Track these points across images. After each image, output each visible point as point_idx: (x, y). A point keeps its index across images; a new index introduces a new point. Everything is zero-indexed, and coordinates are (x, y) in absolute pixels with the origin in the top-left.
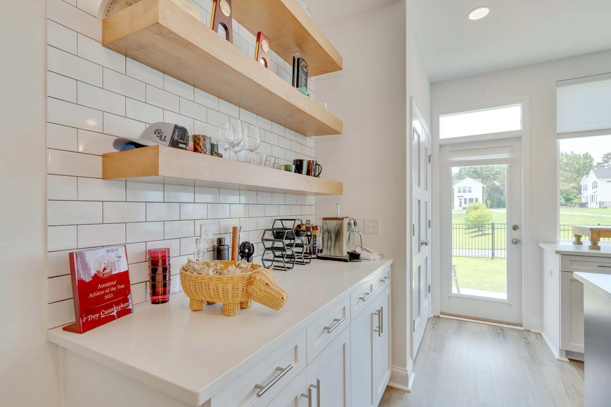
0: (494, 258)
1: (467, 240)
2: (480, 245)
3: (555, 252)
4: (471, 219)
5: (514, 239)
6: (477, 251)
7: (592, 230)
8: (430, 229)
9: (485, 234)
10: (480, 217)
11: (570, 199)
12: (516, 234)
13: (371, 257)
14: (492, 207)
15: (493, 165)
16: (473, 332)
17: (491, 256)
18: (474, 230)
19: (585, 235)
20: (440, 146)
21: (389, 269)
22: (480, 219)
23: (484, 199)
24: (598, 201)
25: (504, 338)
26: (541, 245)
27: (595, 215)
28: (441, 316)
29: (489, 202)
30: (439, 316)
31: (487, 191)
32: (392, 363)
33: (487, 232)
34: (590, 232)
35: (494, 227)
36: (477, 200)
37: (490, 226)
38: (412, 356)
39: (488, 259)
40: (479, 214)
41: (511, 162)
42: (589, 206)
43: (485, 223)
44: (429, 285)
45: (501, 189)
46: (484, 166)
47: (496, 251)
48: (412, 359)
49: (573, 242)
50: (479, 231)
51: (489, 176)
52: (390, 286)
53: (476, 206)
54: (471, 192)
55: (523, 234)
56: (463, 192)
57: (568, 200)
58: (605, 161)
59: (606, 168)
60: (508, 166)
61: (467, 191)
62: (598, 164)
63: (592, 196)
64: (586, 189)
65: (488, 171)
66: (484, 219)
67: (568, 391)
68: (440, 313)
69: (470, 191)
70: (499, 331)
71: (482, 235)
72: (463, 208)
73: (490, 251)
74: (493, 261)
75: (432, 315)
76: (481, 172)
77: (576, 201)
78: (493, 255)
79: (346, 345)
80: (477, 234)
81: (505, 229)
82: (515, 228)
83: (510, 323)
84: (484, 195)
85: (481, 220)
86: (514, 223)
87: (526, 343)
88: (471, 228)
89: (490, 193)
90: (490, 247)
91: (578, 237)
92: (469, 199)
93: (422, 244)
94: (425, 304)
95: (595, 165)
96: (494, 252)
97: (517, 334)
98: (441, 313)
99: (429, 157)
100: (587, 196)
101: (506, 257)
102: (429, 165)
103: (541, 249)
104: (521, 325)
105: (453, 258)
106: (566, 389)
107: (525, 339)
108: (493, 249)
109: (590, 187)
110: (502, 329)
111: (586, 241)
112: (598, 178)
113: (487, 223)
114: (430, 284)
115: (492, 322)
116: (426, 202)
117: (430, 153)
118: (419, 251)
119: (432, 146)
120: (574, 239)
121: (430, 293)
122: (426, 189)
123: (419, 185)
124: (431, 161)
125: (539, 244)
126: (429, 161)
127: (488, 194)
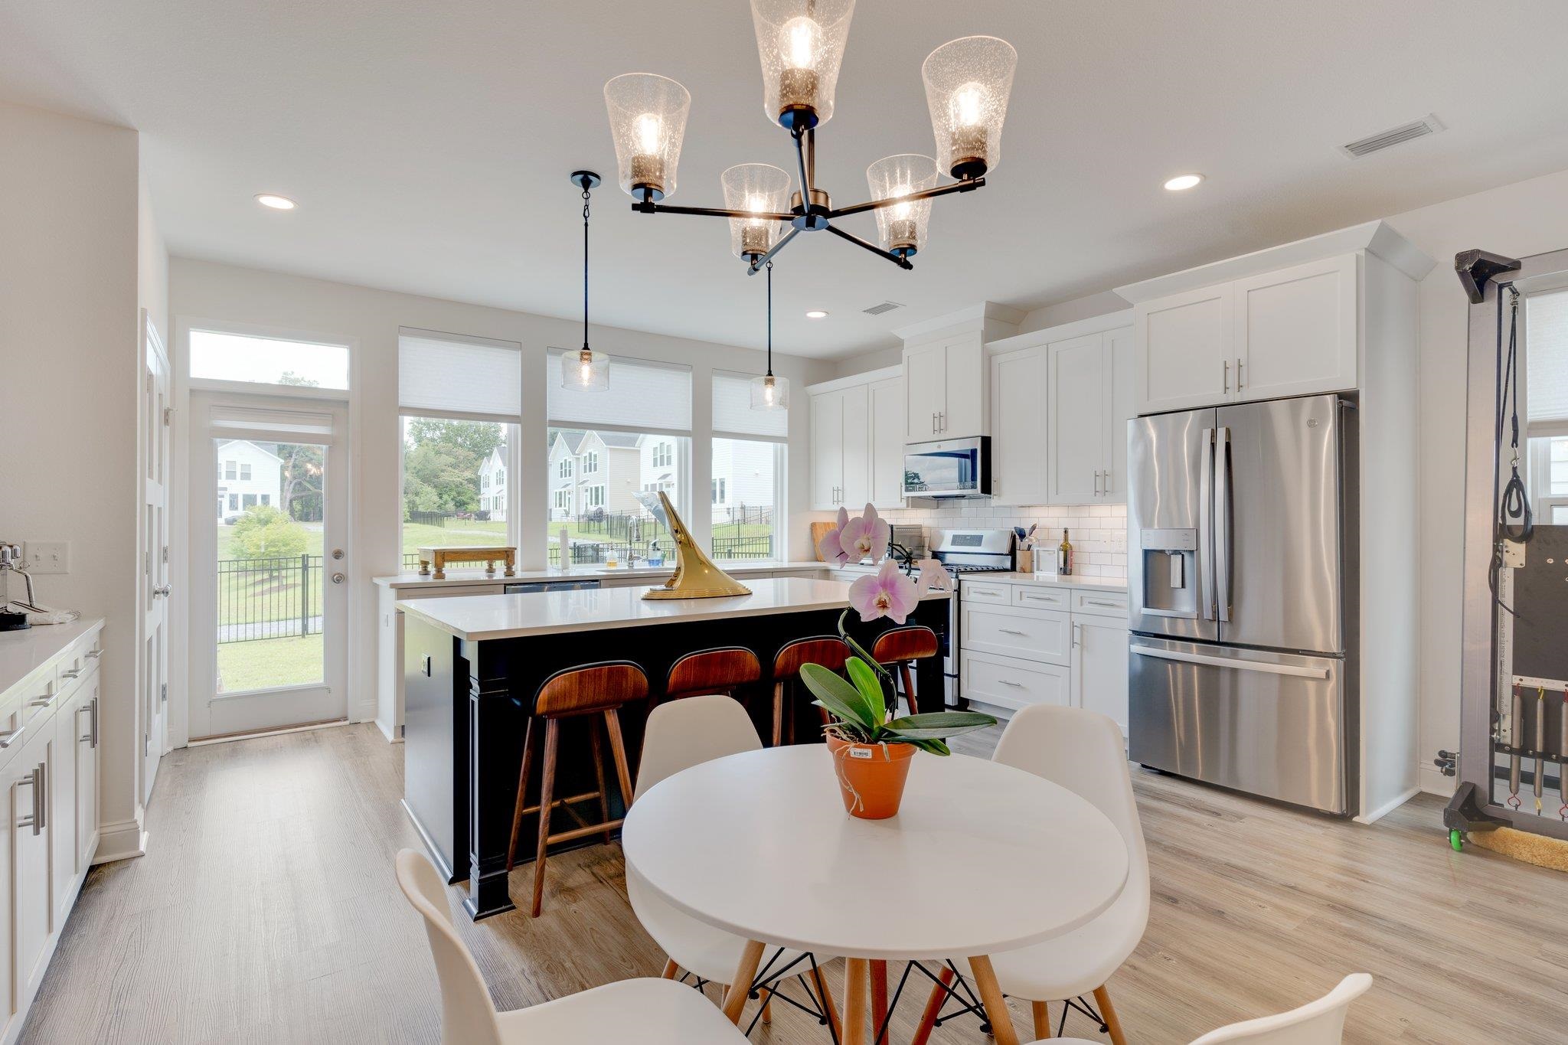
0: (306, 635)
1: (242, 601)
2: (274, 612)
3: (390, 587)
4: (249, 551)
5: (335, 575)
6: (266, 625)
7: (435, 551)
8: (166, 565)
9: (287, 587)
10: (272, 543)
11: (464, 504)
12: (338, 566)
13: (55, 616)
14: (304, 517)
15: (300, 445)
17: (299, 630)
18: (258, 577)
20: (191, 391)
21: (96, 639)
22: (274, 549)
23: (286, 498)
26: (376, 580)
28: (190, 745)
29: (297, 506)
30: (186, 747)
31: (294, 477)
32: (101, 820)
33: (290, 581)
34: (434, 554)
35: (307, 564)
36: (266, 499)
37: (299, 565)
38: (140, 802)
39: (292, 638)
40: (272, 537)
41: (331, 442)
42: (492, 520)
43: (287, 557)
44: (163, 685)
48: (143, 807)
49: (420, 572)
50: (271, 578)
52: (98, 669)
53: (262, 517)
54: (250, 479)
55: (351, 564)
56: (228, 477)
57: (460, 504)
60: (326, 449)
61: (238, 475)
63: (496, 498)
64: (487, 485)
66: (283, 548)
68: (187, 739)
69: (246, 476)
70: (308, 735)
71: (279, 589)
72: (226, 519)
73: (299, 623)
74: (303, 640)
75: (170, 749)
77: (472, 507)
78: (305, 628)
79: (53, 745)
80: (267, 586)
81: (323, 562)
82: (338, 555)
83: (328, 720)
84: (286, 487)
85: (277, 552)
86: (336, 548)
89: (300, 484)
90: (299, 613)
91: (425, 564)
92: (244, 495)
93: (158, 591)
94: (159, 721)
96: (307, 623)
97: (340, 733)
98: (191, 739)
99: (167, 413)
100: (489, 498)
102: (167, 429)
103: (376, 587)
104: (345, 719)
107: (350, 734)
108: (305, 617)
109: (493, 480)
113: (291, 557)
114: (166, 682)
115: (296, 727)
116: (160, 509)
117: (167, 404)
118: (150, 608)
119: (173, 389)
120: (420, 568)
121: (165, 702)
122: (160, 481)
123: (151, 476)
124: (170, 421)
125: (374, 578)
126: (167, 422)
127: (296, 484)
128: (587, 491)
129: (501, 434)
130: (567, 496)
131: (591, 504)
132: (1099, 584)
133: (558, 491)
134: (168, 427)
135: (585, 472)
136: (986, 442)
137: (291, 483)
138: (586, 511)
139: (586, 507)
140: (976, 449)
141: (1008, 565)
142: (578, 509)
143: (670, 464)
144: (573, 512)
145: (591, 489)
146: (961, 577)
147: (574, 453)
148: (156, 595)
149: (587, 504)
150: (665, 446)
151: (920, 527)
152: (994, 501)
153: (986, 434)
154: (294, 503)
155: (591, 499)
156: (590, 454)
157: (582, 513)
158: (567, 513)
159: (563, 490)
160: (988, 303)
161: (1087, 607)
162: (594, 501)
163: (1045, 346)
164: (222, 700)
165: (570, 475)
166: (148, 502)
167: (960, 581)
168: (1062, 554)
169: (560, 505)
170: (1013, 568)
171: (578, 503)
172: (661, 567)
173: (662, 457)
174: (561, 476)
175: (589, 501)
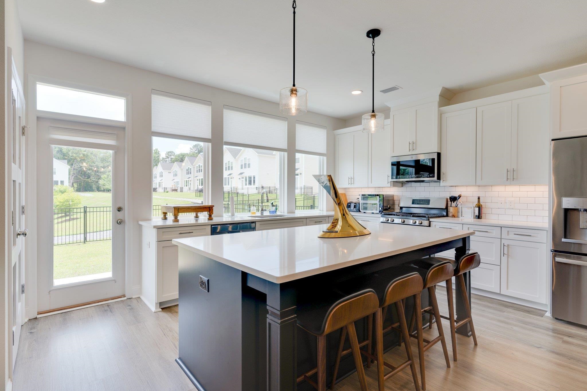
0: (86, 241)
3: (153, 227)
4: (57, 204)
5: (118, 220)
7: (175, 208)
8: (24, 216)
9: (73, 219)
10: (67, 201)
12: (120, 215)
14: (78, 190)
15: (80, 148)
16: (80, 319)
17: (83, 240)
18: (60, 215)
19: (170, 212)
20: (38, 118)
22: (68, 203)
23: (70, 182)
24: (163, 187)
25: (112, 312)
26: (141, 223)
27: (162, 197)
28: (38, 316)
29: (75, 185)
30: (36, 318)
31: (74, 174)
33: (75, 216)
34: (173, 209)
35: (86, 210)
36: (62, 182)
37: (82, 210)
39: (80, 243)
40: (66, 198)
41: (116, 149)
42: (158, 191)
43: (73, 207)
44: (22, 285)
45: (88, 173)
46: (71, 147)
47: (88, 235)
48: (11, 380)
49: (162, 218)
50: (66, 216)
51: (75, 159)
53: (62, 189)
55: (126, 214)
58: (167, 157)
59: (167, 162)
60: (113, 152)
62: (163, 159)
63: (160, 183)
64: (156, 177)
65: (76, 154)
66: (71, 203)
67: (164, 332)
68: (37, 313)
69: (55, 173)
70: (106, 308)
71: (69, 220)
73: (82, 236)
74: (85, 245)
75: (26, 320)
76: (67, 153)
78: (85, 239)
80: (64, 219)
81: (110, 211)
82: (119, 209)
83: (115, 297)
84: (71, 178)
86: (118, 206)
87: (130, 309)
88: (57, 213)
89: (76, 176)
90: (82, 231)
91: (165, 214)
93: (19, 234)
95: (161, 159)
96: (86, 236)
97: (122, 304)
98: (39, 313)
99: (23, 129)
100: (157, 183)
101: (111, 238)
102: (23, 138)
103: (140, 226)
104: (124, 296)
105: (54, 247)
106: (163, 331)
107: (129, 306)
108: (85, 233)
109: (158, 176)
110: (108, 306)
111: (170, 217)
112: (163, 169)
113: (75, 207)
114: (24, 283)
115: (98, 302)
116: (20, 184)
117: (23, 124)
118: (14, 244)
119: (27, 115)
120: (162, 216)
121: (24, 295)
122: (20, 167)
123: (14, 162)
124: (25, 133)
125: (139, 222)
126: (23, 133)
127: (75, 177)
128: (198, 180)
129: (160, 157)
130: (190, 182)
131: (200, 185)
132: (497, 223)
133: (186, 180)
134: (24, 137)
135: (197, 172)
136: (439, 155)
137: (73, 176)
138: (198, 188)
139: (198, 187)
140: (434, 159)
141: (445, 214)
142: (194, 187)
143: (232, 170)
144: (192, 189)
145: (200, 179)
146: (431, 220)
147: (192, 165)
148: (18, 236)
149: (198, 185)
150: (230, 162)
151: (393, 196)
152: (442, 183)
153: (439, 152)
154: (74, 184)
155: (200, 183)
156: (199, 165)
157: (196, 189)
158: (190, 189)
159: (188, 180)
160: (443, 87)
161: (512, 236)
162: (201, 184)
163: (475, 108)
164: (56, 290)
165: (191, 174)
166: (13, 178)
167: (430, 222)
168: (477, 209)
169: (187, 186)
170: (447, 216)
171: (194, 185)
172: (275, 214)
173: (229, 167)
174: (187, 174)
175: (199, 185)
